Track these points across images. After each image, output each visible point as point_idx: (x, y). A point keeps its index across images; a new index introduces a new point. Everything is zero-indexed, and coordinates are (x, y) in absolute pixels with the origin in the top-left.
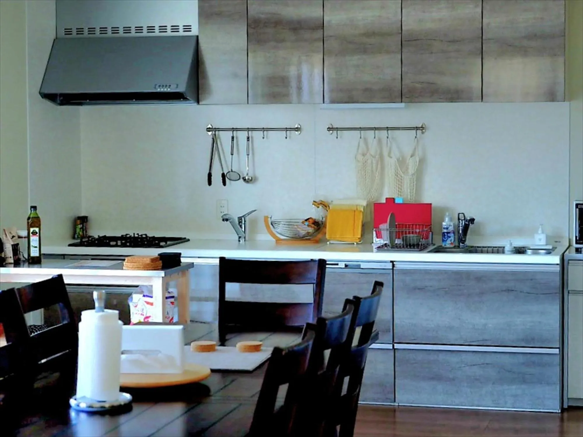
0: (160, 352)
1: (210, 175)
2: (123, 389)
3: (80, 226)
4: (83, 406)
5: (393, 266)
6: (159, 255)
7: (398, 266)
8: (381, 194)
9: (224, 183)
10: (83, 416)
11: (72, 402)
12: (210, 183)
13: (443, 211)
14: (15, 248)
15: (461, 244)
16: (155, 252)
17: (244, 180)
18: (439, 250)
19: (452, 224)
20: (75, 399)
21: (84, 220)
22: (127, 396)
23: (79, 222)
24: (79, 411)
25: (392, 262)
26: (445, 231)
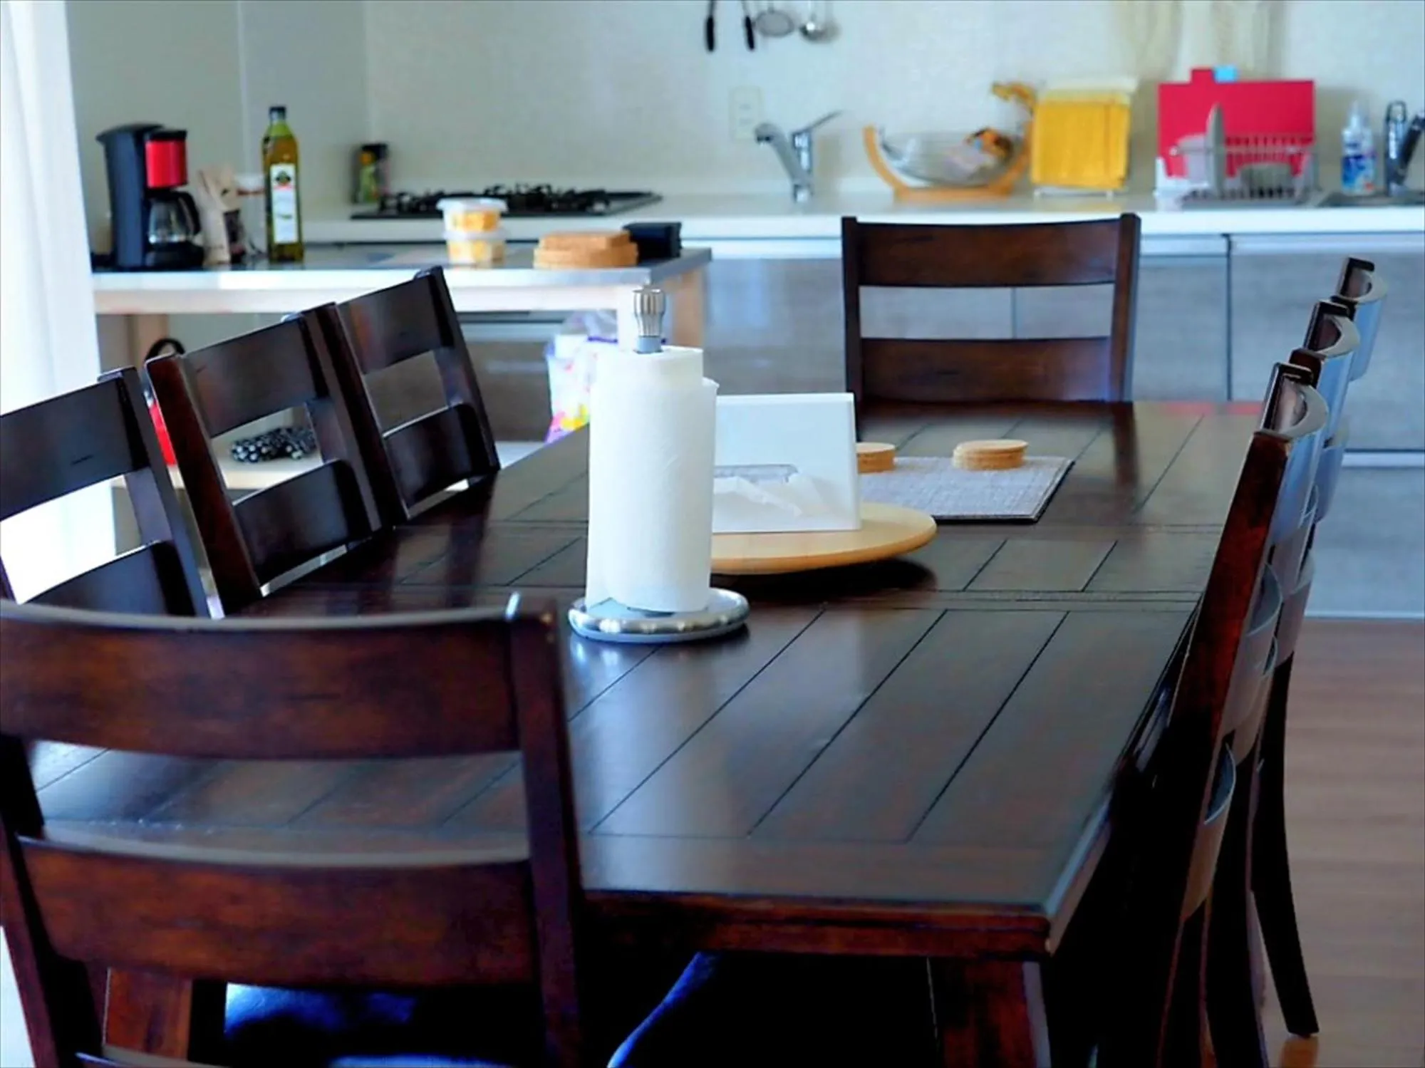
0: (791, 469)
1: (710, 25)
3: (370, 169)
4: (611, 627)
5: (1230, 246)
6: (627, 227)
7: (1242, 247)
8: (1172, 60)
9: (751, 43)
10: (611, 658)
11: (578, 619)
12: (711, 43)
13: (1344, 98)
14: (233, 223)
15: (1394, 187)
17: (804, 31)
18: (1337, 201)
19: (1368, 133)
20: (584, 610)
21: (377, 151)
22: (735, 599)
23: (367, 157)
24: (597, 644)
25: (1226, 236)
26: (1350, 152)
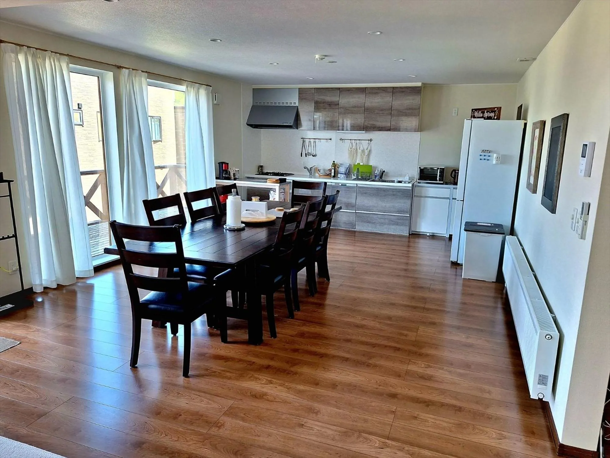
0: (258, 211)
1: (302, 154)
2: (242, 222)
3: (260, 168)
4: (228, 228)
5: (357, 185)
6: (279, 179)
8: (356, 162)
9: (306, 156)
10: (228, 231)
11: (225, 226)
12: (302, 156)
13: (375, 168)
14: (234, 175)
15: (381, 179)
16: (278, 177)
17: (312, 155)
18: (373, 181)
19: (378, 172)
20: (226, 226)
21: (262, 167)
22: (244, 225)
23: (260, 167)
24: (226, 230)
25: (357, 184)
26: (376, 175)
